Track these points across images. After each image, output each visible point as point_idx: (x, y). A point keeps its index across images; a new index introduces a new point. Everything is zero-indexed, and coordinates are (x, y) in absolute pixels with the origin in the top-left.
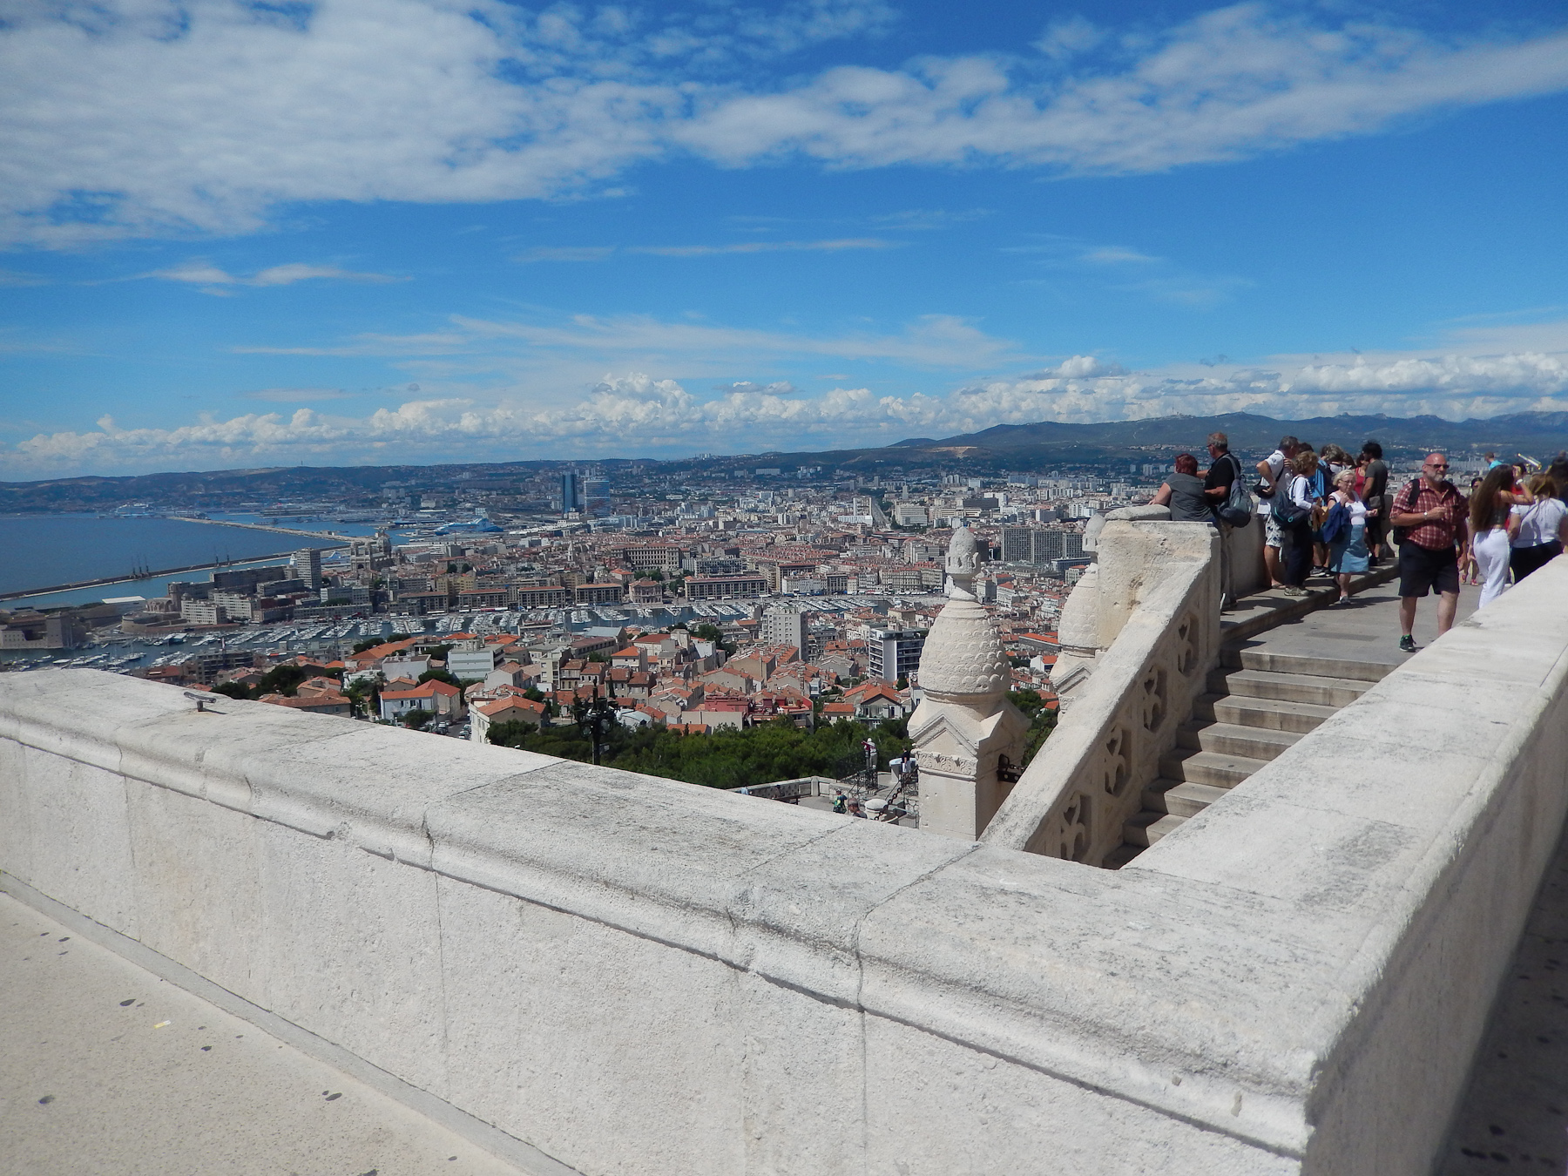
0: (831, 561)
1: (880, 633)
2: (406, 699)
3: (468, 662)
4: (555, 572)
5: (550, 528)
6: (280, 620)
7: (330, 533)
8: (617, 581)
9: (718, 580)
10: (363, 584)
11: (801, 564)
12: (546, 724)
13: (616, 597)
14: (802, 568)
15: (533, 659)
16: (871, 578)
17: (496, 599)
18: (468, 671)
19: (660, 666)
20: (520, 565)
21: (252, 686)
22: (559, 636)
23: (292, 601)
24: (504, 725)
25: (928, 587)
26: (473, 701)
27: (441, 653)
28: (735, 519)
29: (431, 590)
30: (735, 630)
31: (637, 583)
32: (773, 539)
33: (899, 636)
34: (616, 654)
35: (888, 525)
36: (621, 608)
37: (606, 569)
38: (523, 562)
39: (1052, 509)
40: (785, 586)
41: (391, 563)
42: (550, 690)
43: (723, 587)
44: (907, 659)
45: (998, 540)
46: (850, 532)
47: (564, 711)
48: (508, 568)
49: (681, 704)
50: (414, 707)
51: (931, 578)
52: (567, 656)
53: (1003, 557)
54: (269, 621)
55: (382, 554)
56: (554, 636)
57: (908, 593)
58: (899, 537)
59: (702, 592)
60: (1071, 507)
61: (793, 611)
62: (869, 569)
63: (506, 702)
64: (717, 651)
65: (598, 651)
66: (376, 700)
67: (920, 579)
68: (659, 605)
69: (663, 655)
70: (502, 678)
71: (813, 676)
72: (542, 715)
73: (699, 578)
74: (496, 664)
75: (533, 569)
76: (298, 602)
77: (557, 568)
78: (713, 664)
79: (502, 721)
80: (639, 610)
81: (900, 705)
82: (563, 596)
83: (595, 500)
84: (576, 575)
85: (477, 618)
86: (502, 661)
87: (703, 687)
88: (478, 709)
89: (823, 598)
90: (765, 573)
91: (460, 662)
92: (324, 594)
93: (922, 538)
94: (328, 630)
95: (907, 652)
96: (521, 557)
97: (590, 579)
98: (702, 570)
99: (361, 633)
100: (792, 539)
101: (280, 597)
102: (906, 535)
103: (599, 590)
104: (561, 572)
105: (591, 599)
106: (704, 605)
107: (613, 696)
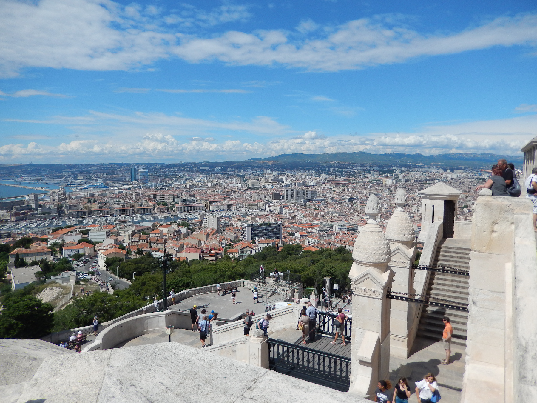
0: (227, 199)
1: (246, 224)
2: (73, 249)
3: (96, 235)
4: (128, 203)
5: (126, 187)
6: (22, 219)
7: (42, 188)
8: (151, 206)
9: (187, 206)
10: (55, 207)
11: (216, 200)
12: (127, 258)
13: (150, 212)
14: (217, 202)
15: (121, 234)
16: (241, 205)
17: (106, 213)
18: (96, 239)
19: (168, 236)
20: (115, 200)
21: (11, 245)
22: (130, 225)
23: (26, 213)
24: (111, 259)
25: (260, 208)
26: (99, 250)
27: (86, 232)
28: (193, 184)
29: (81, 209)
30: (194, 223)
31: (158, 207)
32: (207, 191)
33: (252, 225)
34: (152, 232)
35: (246, 187)
36: (152, 216)
37: (147, 201)
38: (116, 199)
39: (301, 182)
40: (211, 208)
41: (66, 199)
42: (128, 245)
43: (189, 208)
44: (255, 233)
45: (283, 193)
46: (233, 189)
47: (133, 253)
48: (110, 201)
49: (176, 250)
50: (76, 252)
51: (261, 205)
52: (134, 233)
53: (285, 198)
54: (17, 220)
55: (63, 196)
56: (128, 226)
57: (253, 210)
58: (250, 191)
59: (181, 210)
60: (307, 182)
61: (215, 217)
62: (240, 202)
63: (112, 250)
64: (188, 231)
65: (145, 231)
66: (61, 250)
67: (258, 206)
68: (166, 215)
69: (169, 232)
70: (110, 241)
71: (223, 239)
72: (126, 255)
73: (180, 205)
74: (107, 236)
75: (120, 202)
76: (29, 213)
78: (186, 235)
79: (110, 257)
80: (159, 216)
81: (254, 250)
82: (131, 211)
83: (143, 178)
84: (136, 204)
85: (99, 219)
86: (109, 235)
87: (183, 243)
88: (102, 253)
89: (224, 212)
90: (204, 203)
91: (93, 236)
92: (40, 211)
93: (258, 192)
94: (41, 224)
95: (255, 231)
96: (115, 197)
97: (141, 205)
98: (182, 202)
99: (54, 225)
100: (213, 192)
101: (22, 211)
102: (253, 190)
103: (144, 209)
104: (130, 202)
105: (141, 212)
106: (182, 214)
107: (151, 247)
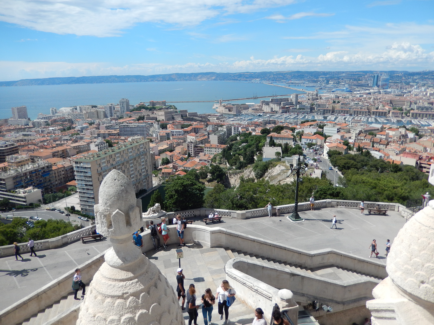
2: (309, 139)
3: (329, 130)
5: (367, 92)
6: (286, 112)
7: (303, 90)
8: (387, 110)
9: (423, 112)
10: (309, 104)
12: (347, 153)
13: (385, 115)
15: (351, 132)
17: (346, 112)
18: (329, 133)
19: (393, 139)
20: (355, 103)
21: (271, 130)
22: (362, 125)
23: (289, 108)
27: (322, 127)
29: (327, 108)
30: (425, 130)
31: (393, 111)
34: (379, 133)
36: (386, 118)
37: (383, 106)
41: (317, 99)
42: (353, 142)
43: (425, 115)
47: (355, 149)
48: (351, 103)
49: (396, 152)
50: (310, 142)
52: (360, 132)
54: (283, 112)
55: (315, 96)
56: (360, 125)
59: (416, 116)
63: (335, 144)
64: (416, 136)
65: (373, 132)
66: (301, 138)
68: (400, 119)
69: (394, 136)
70: (338, 136)
72: (345, 150)
73: (416, 111)
74: (338, 132)
75: (359, 104)
76: (291, 108)
77: (367, 104)
78: (413, 140)
79: (332, 150)
80: (392, 120)
82: (367, 113)
83: (384, 84)
84: (372, 107)
85: (339, 117)
86: (340, 131)
87: (406, 148)
88: (326, 145)
91: (327, 130)
92: (298, 106)
94: (297, 116)
96: (356, 100)
97: (377, 109)
98: (418, 108)
99: (306, 118)
101: (286, 106)
103: (379, 112)
104: (368, 105)
105: (376, 115)
106: (416, 120)
107: (373, 146)
